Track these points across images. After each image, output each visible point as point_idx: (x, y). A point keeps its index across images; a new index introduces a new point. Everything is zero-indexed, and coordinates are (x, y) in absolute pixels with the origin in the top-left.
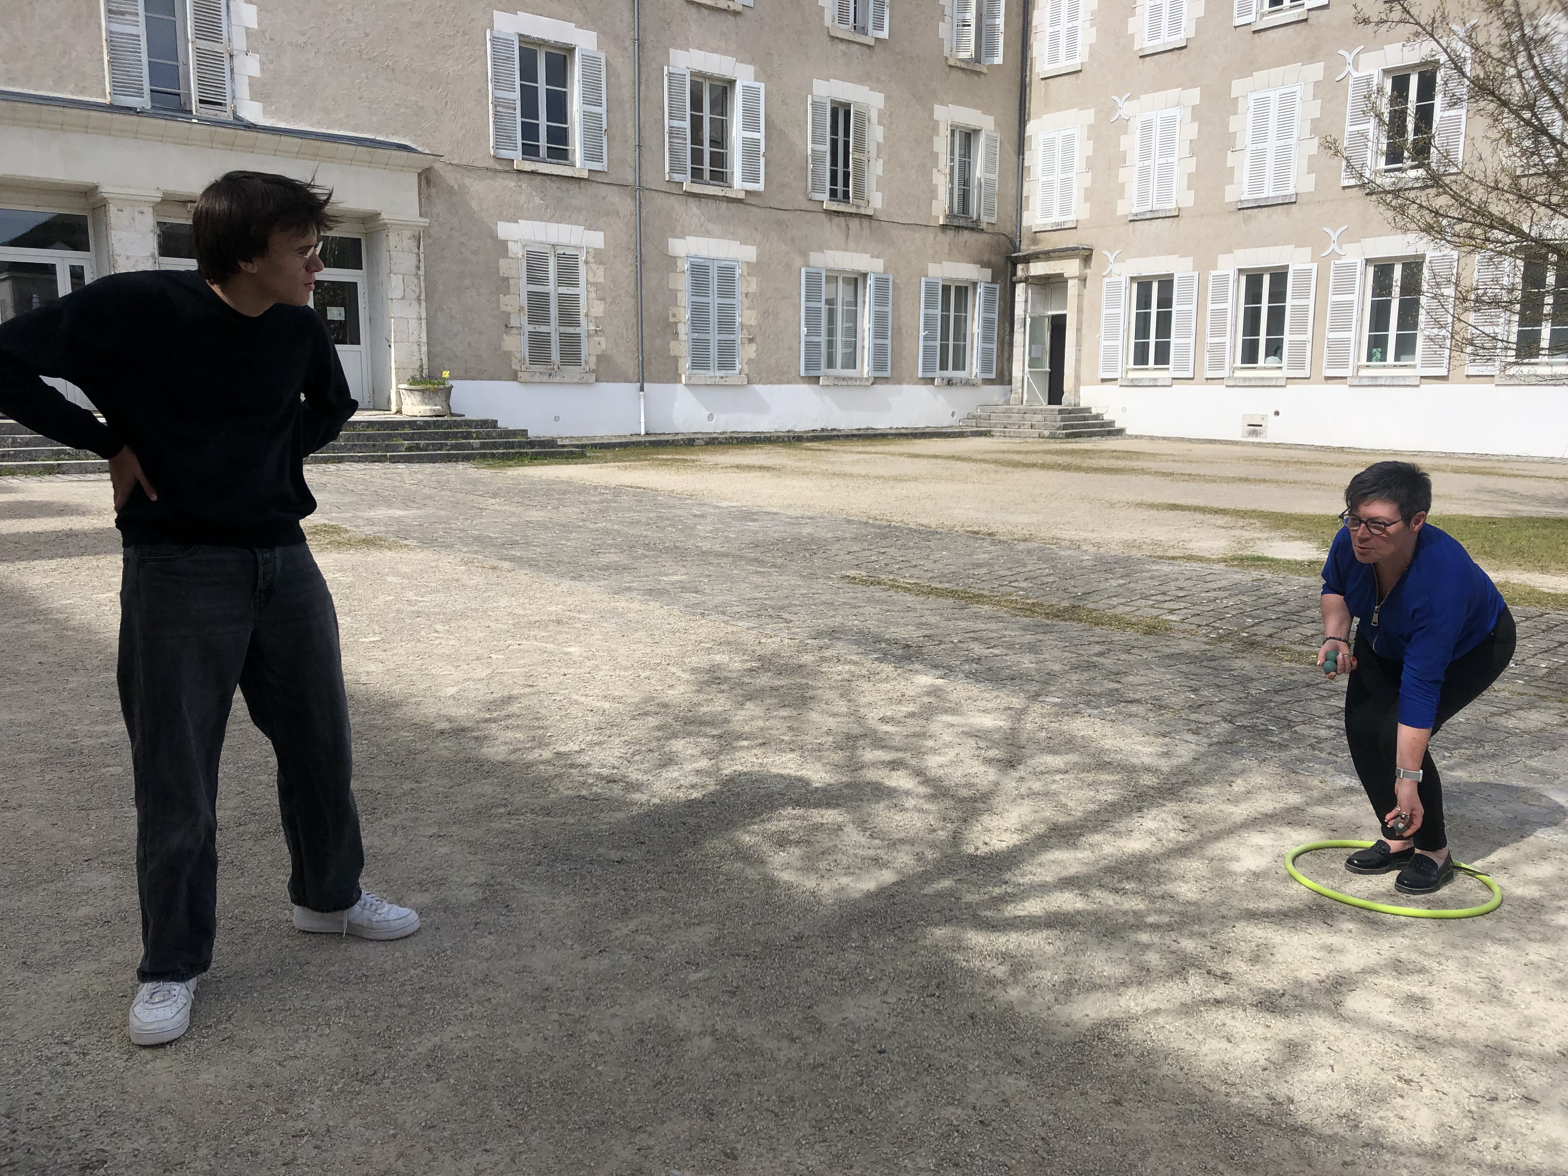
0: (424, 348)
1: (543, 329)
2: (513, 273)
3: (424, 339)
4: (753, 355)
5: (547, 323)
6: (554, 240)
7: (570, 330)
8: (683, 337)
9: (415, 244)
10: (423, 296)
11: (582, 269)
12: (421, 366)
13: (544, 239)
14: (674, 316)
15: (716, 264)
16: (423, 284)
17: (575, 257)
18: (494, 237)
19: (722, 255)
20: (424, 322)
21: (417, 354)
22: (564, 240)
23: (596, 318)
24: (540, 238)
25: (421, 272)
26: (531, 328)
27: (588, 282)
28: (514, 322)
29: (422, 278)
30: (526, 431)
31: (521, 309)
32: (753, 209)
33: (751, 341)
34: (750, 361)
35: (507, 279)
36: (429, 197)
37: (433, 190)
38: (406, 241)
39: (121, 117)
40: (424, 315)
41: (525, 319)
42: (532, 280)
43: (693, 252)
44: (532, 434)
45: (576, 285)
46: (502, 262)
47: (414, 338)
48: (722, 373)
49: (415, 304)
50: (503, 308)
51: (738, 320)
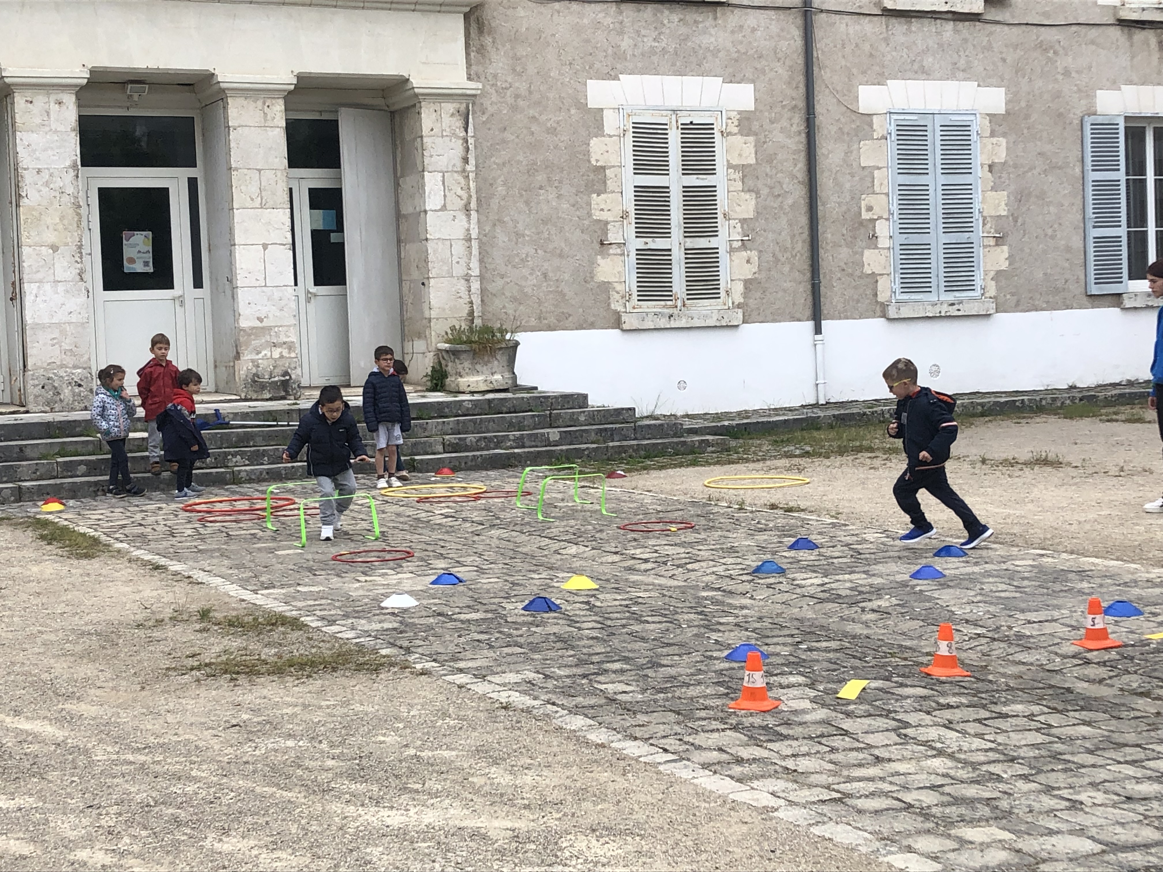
0: (476, 286)
1: (660, 243)
2: (613, 160)
3: (476, 271)
4: (1004, 265)
5: (666, 235)
6: (675, 104)
7: (702, 243)
8: (884, 242)
9: (460, 123)
10: (473, 205)
11: (720, 145)
12: (471, 313)
13: (659, 102)
14: (870, 209)
15: (939, 121)
16: (472, 185)
17: (709, 127)
18: (582, 107)
19: (949, 106)
20: (475, 244)
21: (464, 294)
22: (689, 103)
23: (743, 221)
24: (655, 100)
25: (471, 167)
26: (640, 244)
27: (730, 166)
28: (613, 237)
29: (472, 176)
31: (624, 216)
32: (998, 28)
33: (999, 241)
34: (999, 275)
35: (603, 168)
36: (481, 50)
37: (488, 40)
38: (447, 120)
40: (474, 234)
41: (631, 230)
42: (640, 168)
43: (899, 106)
45: (711, 172)
46: (595, 143)
47: (459, 270)
48: (950, 297)
49: (462, 217)
50: (597, 215)
51: (977, 206)
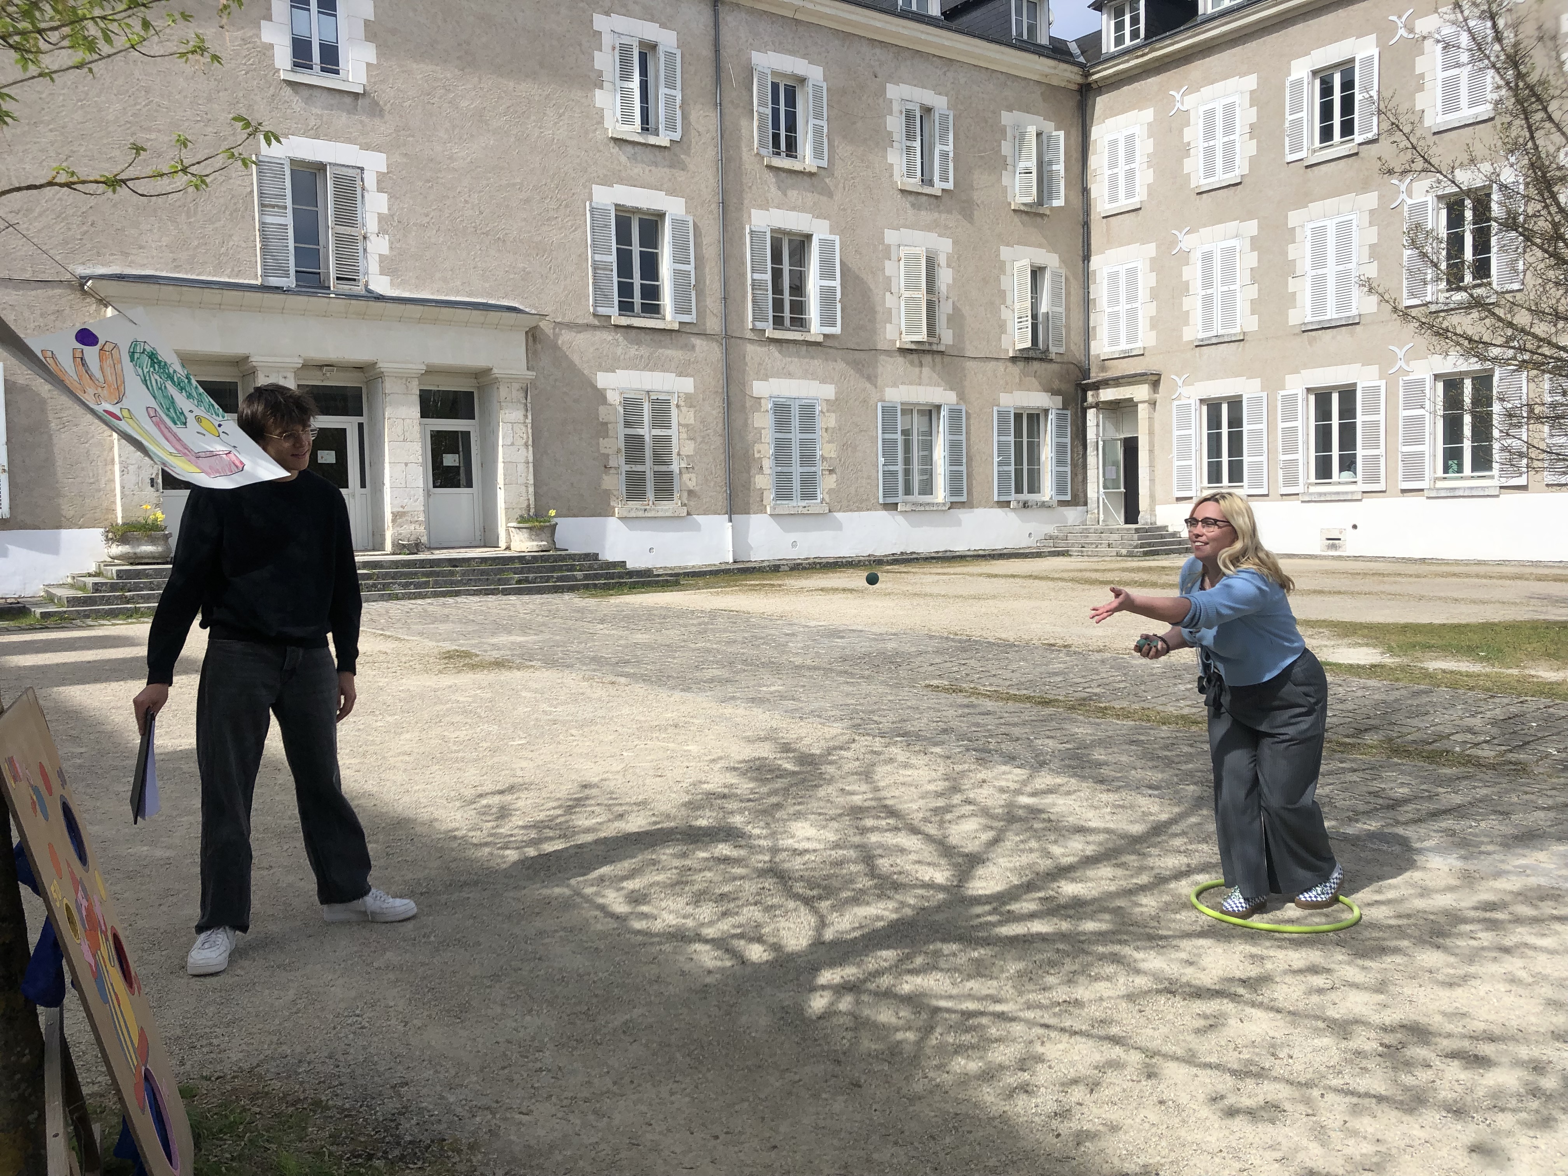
0: (531, 489)
1: (639, 468)
2: (612, 419)
3: (531, 481)
4: (834, 486)
5: (643, 463)
6: (648, 387)
7: (663, 468)
8: (767, 470)
9: (523, 395)
10: (530, 442)
11: (674, 412)
12: (529, 506)
13: (639, 386)
14: (759, 452)
15: (798, 402)
16: (530, 431)
17: (667, 402)
18: (594, 387)
19: (803, 394)
20: (531, 465)
21: (524, 494)
22: (656, 387)
23: (687, 456)
24: (636, 385)
25: (529, 420)
26: (627, 468)
27: (679, 424)
28: (612, 463)
29: (530, 426)
30: (624, 562)
31: (619, 451)
32: (831, 351)
33: (831, 471)
34: (830, 492)
35: (606, 424)
36: (535, 353)
37: (539, 346)
38: (515, 393)
39: (271, 295)
40: (531, 459)
41: (622, 460)
42: (628, 424)
43: (775, 394)
44: (630, 566)
45: (669, 427)
46: (602, 409)
47: (522, 480)
48: (804, 503)
49: (523, 450)
50: (603, 451)
51: (819, 453)
